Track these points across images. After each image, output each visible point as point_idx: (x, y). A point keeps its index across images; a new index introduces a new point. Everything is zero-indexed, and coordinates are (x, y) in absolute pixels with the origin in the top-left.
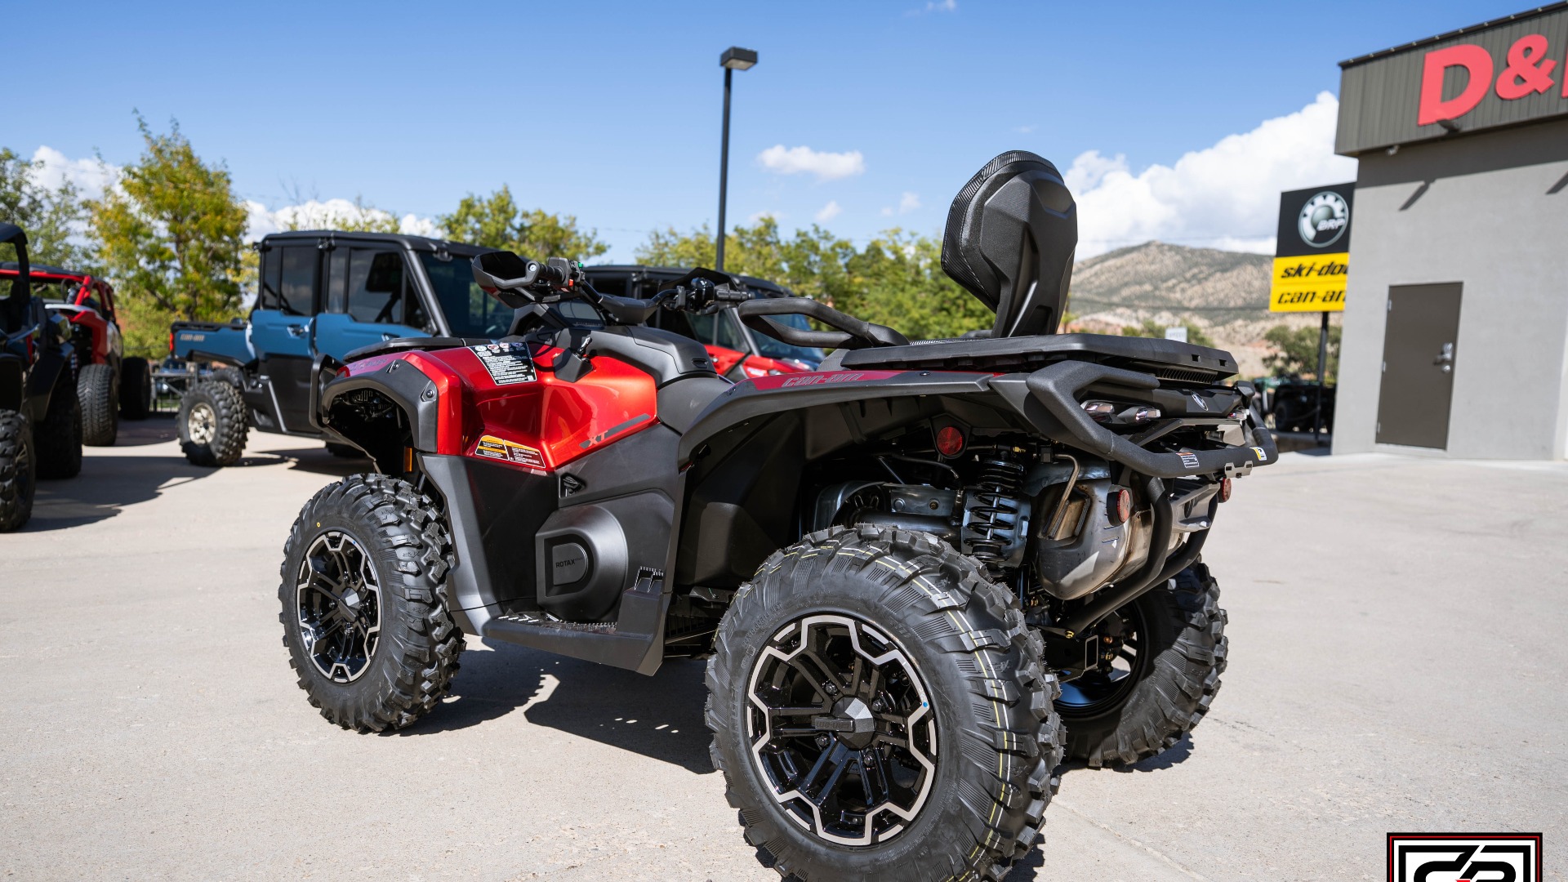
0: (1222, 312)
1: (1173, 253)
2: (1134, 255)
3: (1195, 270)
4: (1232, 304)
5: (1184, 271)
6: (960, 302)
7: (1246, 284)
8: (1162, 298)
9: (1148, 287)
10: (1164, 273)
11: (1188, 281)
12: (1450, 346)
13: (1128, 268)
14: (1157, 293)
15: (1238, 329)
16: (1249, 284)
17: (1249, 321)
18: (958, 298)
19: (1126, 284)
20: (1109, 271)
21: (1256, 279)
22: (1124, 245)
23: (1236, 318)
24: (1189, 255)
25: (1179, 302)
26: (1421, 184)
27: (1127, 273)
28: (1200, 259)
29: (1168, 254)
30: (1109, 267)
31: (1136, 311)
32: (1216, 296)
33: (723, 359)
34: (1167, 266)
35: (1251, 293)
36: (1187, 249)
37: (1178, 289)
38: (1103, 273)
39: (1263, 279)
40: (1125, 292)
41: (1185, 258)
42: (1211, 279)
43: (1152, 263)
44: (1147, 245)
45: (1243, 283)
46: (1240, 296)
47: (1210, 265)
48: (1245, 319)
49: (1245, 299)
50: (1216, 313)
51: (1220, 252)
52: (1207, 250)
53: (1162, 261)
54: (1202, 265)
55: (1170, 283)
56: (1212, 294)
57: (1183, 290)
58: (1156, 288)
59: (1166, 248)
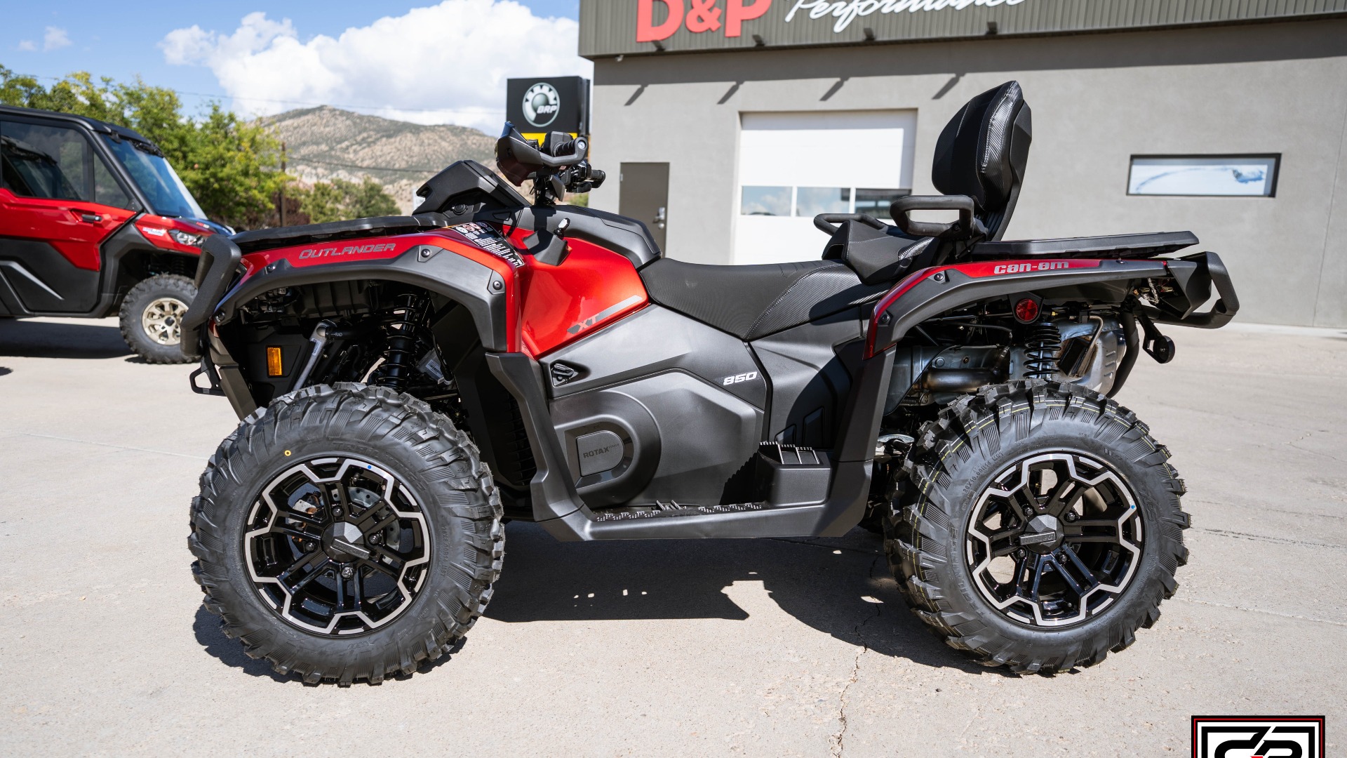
0: (390, 172)
1: (344, 118)
2: (309, 117)
3: (365, 135)
4: (397, 166)
5: (355, 136)
6: (179, 154)
7: (407, 149)
8: (338, 158)
9: (324, 147)
10: (338, 135)
11: (360, 144)
12: (663, 209)
13: (305, 129)
14: (333, 153)
15: (403, 187)
16: (410, 149)
17: (411, 181)
18: (175, 150)
19: (304, 144)
20: (287, 130)
21: (415, 145)
22: (299, 107)
23: (402, 178)
24: (358, 121)
25: (353, 162)
26: (638, 86)
27: (304, 134)
28: (367, 125)
29: (340, 119)
30: (287, 126)
31: (315, 168)
32: (383, 158)
33: (107, 217)
34: (340, 128)
35: (412, 157)
36: (356, 115)
37: (351, 150)
38: (281, 132)
39: (421, 145)
40: (304, 151)
41: (355, 123)
42: (379, 143)
43: (326, 125)
44: (321, 108)
45: (405, 148)
46: (403, 159)
47: (378, 132)
48: (409, 180)
49: (407, 162)
50: (385, 172)
51: (385, 120)
52: (373, 117)
53: (335, 124)
54: (370, 130)
55: (344, 145)
56: (381, 156)
57: (355, 152)
58: (332, 149)
59: (338, 113)
